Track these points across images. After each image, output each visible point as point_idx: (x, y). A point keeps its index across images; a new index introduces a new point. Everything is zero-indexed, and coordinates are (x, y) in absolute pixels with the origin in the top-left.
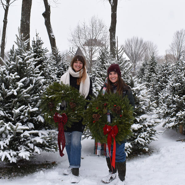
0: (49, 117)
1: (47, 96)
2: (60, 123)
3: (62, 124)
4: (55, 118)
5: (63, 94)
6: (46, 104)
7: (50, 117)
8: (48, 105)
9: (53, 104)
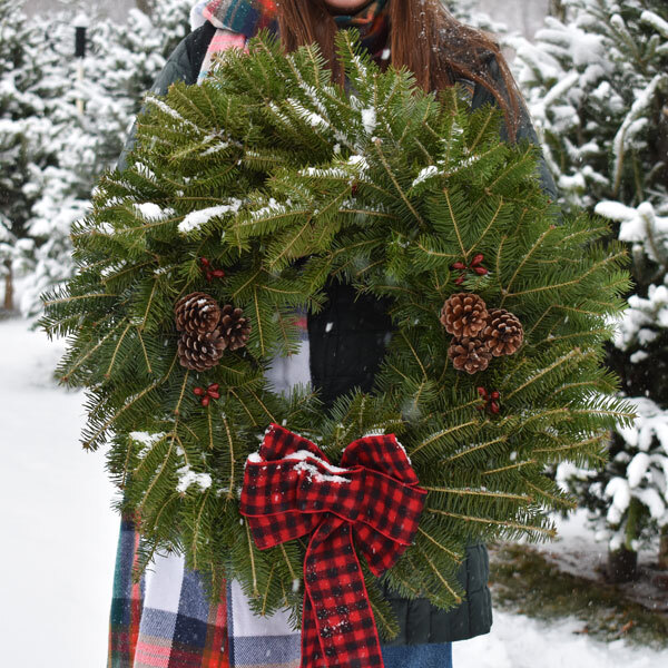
0: (187, 479)
1: (150, 211)
2: (328, 554)
3: (350, 569)
4: (268, 489)
5: (358, 192)
6: (136, 321)
7: (195, 486)
8: (170, 333)
9: (234, 325)
